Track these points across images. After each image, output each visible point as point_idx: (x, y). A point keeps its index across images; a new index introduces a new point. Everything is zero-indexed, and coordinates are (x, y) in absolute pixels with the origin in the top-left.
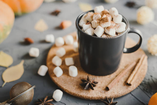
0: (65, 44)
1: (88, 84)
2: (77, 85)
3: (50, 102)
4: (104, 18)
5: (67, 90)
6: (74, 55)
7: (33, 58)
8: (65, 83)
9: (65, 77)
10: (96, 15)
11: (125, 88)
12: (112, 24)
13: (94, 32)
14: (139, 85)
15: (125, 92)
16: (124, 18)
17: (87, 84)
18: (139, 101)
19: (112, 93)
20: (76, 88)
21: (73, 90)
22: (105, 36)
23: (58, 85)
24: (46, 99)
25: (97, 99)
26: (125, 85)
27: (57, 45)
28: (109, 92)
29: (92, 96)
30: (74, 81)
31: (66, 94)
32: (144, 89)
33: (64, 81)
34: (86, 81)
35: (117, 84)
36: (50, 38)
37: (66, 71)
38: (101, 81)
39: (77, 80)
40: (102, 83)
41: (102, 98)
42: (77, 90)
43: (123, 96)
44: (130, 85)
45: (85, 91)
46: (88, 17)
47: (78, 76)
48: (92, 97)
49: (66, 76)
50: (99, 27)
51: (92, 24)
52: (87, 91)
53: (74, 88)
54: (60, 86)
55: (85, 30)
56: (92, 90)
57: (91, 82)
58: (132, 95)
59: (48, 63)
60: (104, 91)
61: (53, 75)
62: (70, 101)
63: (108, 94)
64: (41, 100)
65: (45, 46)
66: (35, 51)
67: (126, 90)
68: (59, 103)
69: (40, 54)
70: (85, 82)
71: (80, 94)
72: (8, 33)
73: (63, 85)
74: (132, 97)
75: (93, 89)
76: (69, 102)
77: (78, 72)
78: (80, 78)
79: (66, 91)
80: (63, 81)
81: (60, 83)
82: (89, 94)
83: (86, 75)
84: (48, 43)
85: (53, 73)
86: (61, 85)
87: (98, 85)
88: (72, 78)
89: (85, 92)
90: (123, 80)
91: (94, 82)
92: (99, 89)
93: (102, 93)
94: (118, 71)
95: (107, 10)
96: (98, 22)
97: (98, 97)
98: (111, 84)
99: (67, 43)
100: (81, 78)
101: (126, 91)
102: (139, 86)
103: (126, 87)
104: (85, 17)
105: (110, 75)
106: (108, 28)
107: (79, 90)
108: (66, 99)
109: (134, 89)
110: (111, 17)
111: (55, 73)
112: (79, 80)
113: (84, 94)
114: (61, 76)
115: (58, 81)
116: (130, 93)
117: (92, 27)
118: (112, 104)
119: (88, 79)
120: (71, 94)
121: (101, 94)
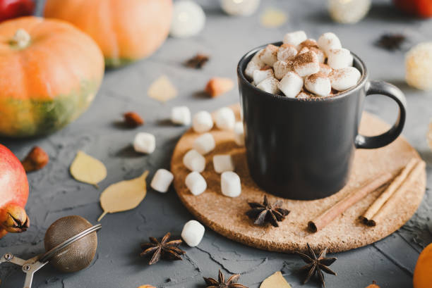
0: (215, 128)
1: (265, 212)
2: (238, 216)
3: (176, 245)
4: (304, 54)
5: (215, 224)
6: (235, 151)
7: (141, 154)
8: (212, 209)
9: (211, 196)
10: (285, 48)
11: (359, 231)
12: (322, 69)
13: (279, 87)
14: (397, 228)
15: (357, 239)
16: (358, 58)
17: (261, 211)
18: (397, 264)
19: (325, 238)
20: (235, 222)
21: (229, 223)
22: (304, 96)
23: (195, 211)
24: (166, 238)
25: (286, 250)
26: (360, 225)
27: (196, 129)
28: (315, 235)
29: (274, 241)
30: (232, 206)
31: (212, 232)
32: (412, 241)
33: (209, 205)
34: (259, 206)
35: (337, 220)
36: (182, 114)
37: (214, 183)
38: (299, 211)
39: (240, 205)
40: (299, 214)
41: (299, 248)
42: (238, 226)
43: (352, 250)
44: (371, 224)
45: (256, 228)
46: (266, 54)
47: (241, 195)
48: (274, 243)
49: (214, 194)
50: (292, 74)
51: (275, 70)
52: (262, 230)
53: (232, 221)
54: (200, 215)
55: (258, 83)
56: (273, 227)
57: (273, 208)
58: (379, 250)
59: (175, 167)
60: (304, 233)
61: (185, 190)
62: (221, 248)
63: (314, 240)
64: (155, 239)
65: (170, 133)
66: (146, 141)
67: (359, 236)
68: (196, 249)
69: (157, 148)
70: (258, 208)
71: (246, 235)
72: (91, 98)
73: (207, 213)
74: (379, 254)
75: (276, 226)
76: (219, 250)
77: (242, 188)
78: (247, 200)
79: (213, 226)
80: (206, 206)
81: (200, 209)
82: (266, 235)
83: (262, 195)
84: (178, 125)
85: (186, 187)
86: (200, 212)
87: (289, 219)
88: (229, 200)
89: (256, 231)
90: (354, 213)
91: (280, 210)
92: (292, 227)
93: (299, 236)
94: (342, 192)
95: (313, 41)
96: (289, 65)
97: (287, 244)
98: (322, 217)
99: (219, 125)
100: (249, 201)
101: (360, 238)
102: (397, 232)
103: (360, 228)
104: (260, 56)
105: (321, 200)
106: (312, 77)
107: (244, 226)
108: (212, 244)
109: (384, 236)
110: (322, 54)
111: (189, 187)
112: (245, 205)
113: (254, 234)
114: (201, 195)
115: (195, 203)
116: (373, 245)
117: (275, 77)
118: (321, 260)
119: (266, 203)
120: (224, 234)
121: (296, 237)
